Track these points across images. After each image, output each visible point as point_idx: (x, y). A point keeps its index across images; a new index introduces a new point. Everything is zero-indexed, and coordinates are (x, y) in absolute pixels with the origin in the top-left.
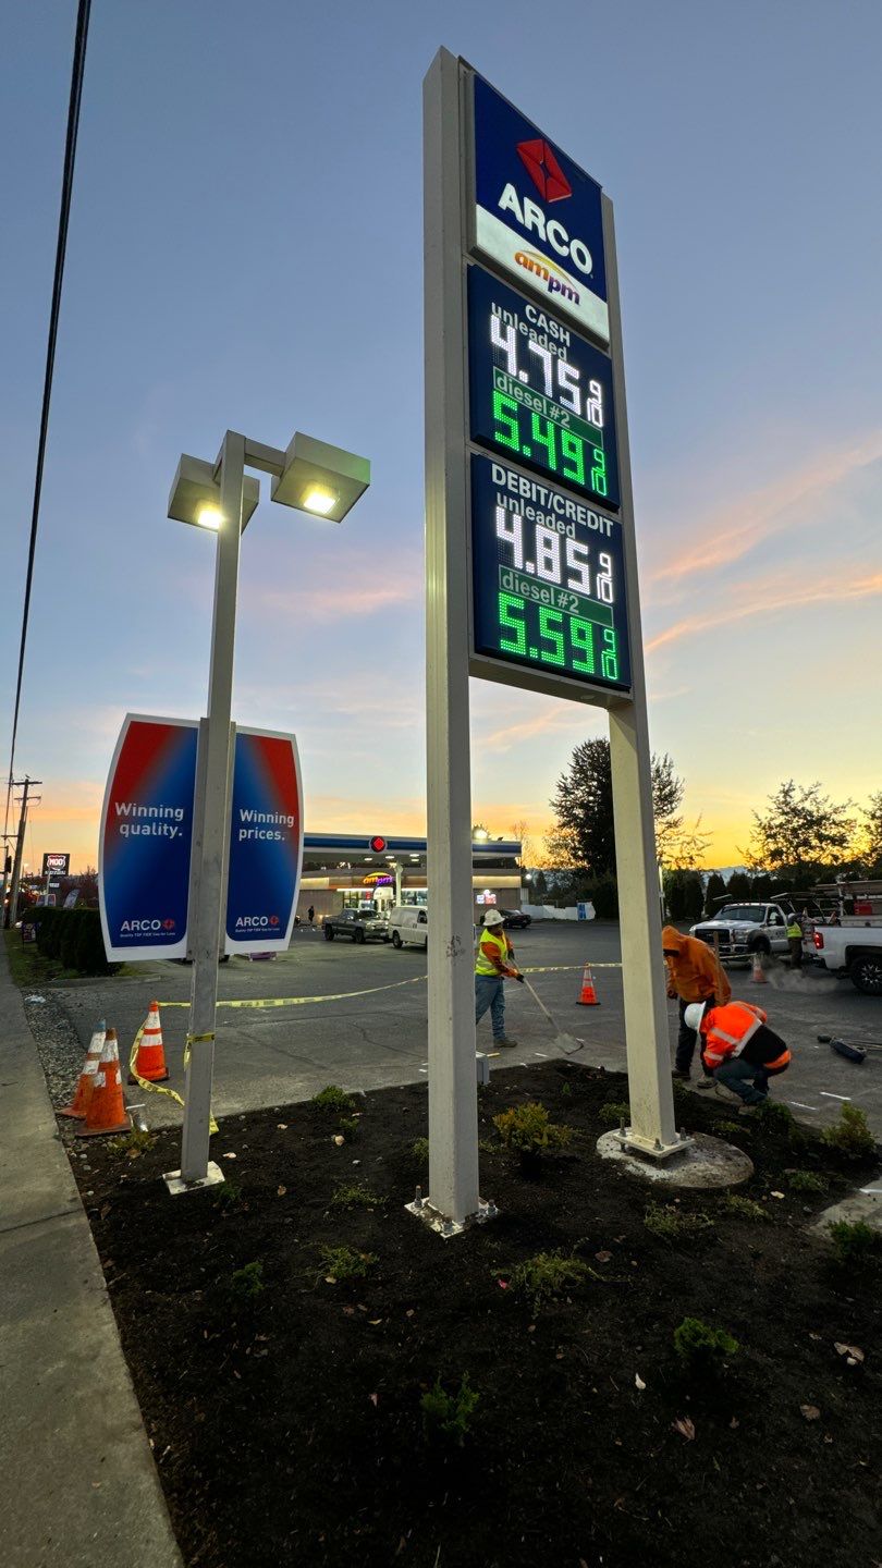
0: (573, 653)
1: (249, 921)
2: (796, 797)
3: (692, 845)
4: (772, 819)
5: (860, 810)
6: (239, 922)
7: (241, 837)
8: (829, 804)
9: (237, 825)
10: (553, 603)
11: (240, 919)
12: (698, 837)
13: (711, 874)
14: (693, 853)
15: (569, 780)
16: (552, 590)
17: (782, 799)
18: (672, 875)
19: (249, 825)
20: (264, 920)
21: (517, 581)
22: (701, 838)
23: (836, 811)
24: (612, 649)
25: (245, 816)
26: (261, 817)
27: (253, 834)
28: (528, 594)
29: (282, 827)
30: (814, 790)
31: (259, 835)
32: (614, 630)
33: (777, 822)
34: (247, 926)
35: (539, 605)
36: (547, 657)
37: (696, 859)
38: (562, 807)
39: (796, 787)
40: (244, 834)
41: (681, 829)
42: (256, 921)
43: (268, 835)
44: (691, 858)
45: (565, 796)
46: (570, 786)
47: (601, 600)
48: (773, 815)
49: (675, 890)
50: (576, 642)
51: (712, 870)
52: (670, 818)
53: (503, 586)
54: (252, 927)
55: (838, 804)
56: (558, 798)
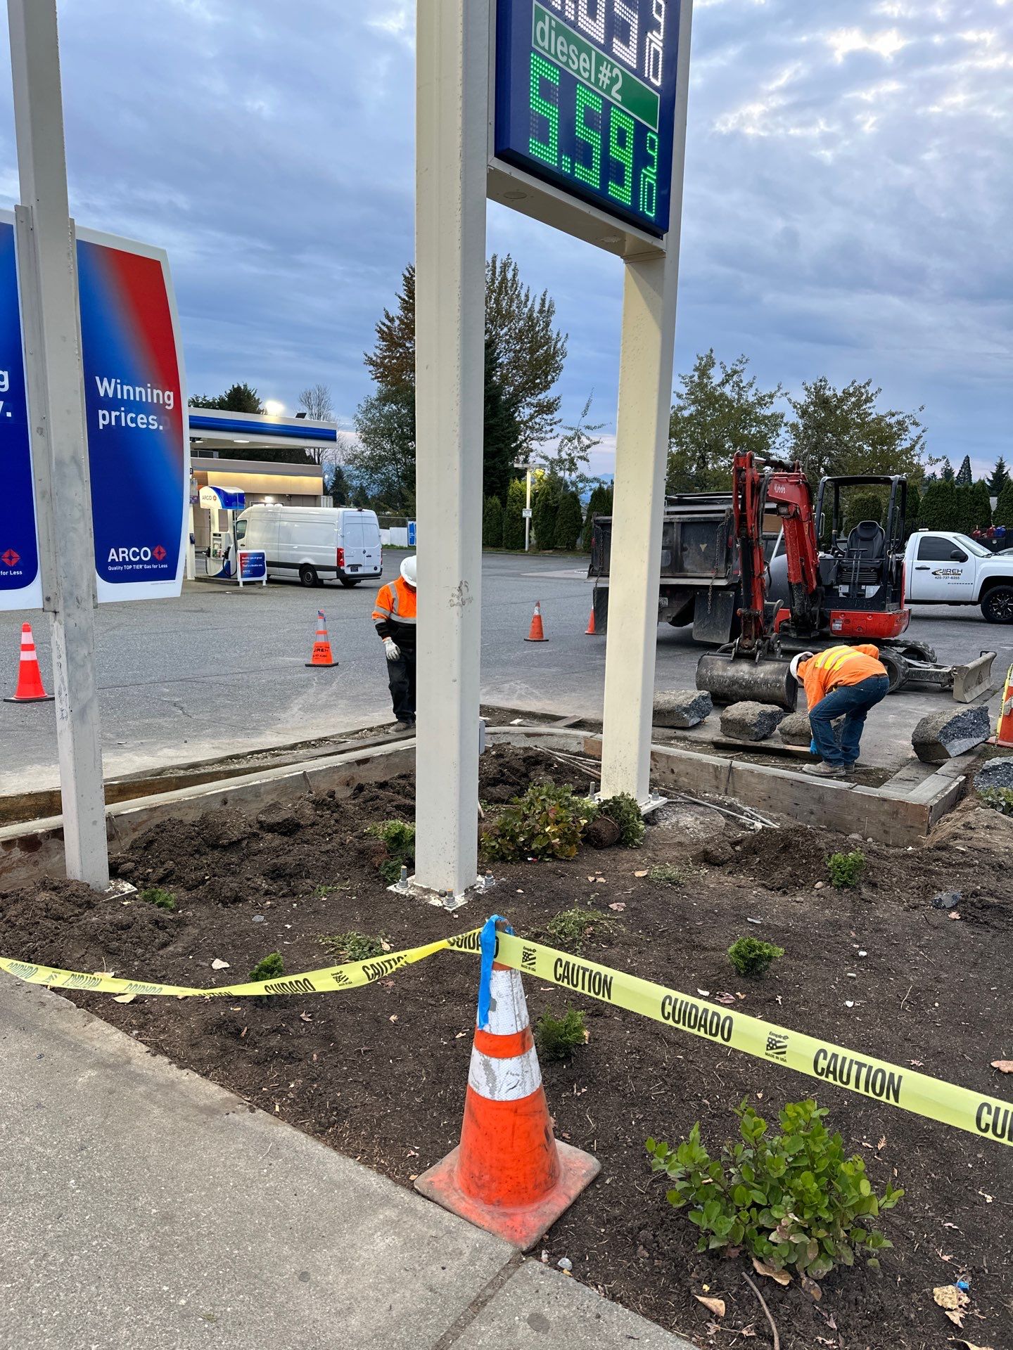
0: (612, 171)
1: (125, 553)
2: (716, 376)
3: (576, 442)
4: (681, 409)
5: (789, 400)
6: (112, 555)
7: (101, 422)
8: (753, 391)
9: (94, 403)
10: (593, 80)
11: (113, 550)
12: (584, 431)
13: (596, 485)
14: (575, 454)
15: (397, 322)
16: (593, 53)
17: (696, 379)
18: (543, 485)
19: (112, 404)
20: (146, 553)
21: (553, 33)
22: (587, 432)
23: (761, 402)
24: (652, 166)
25: (105, 387)
26: (127, 392)
27: (118, 418)
28: (564, 59)
29: (156, 409)
30: (738, 368)
31: (127, 420)
32: (659, 138)
33: (686, 413)
34: (124, 562)
35: (578, 81)
36: (580, 173)
37: (580, 463)
38: (385, 367)
39: (717, 362)
40: (105, 418)
41: (557, 415)
42: (135, 554)
43: (139, 421)
44: (572, 461)
45: (388, 350)
46: (397, 333)
47: (647, 81)
48: (681, 403)
49: (546, 507)
50: (615, 152)
51: (596, 479)
52: (544, 397)
53: (537, 43)
54: (131, 562)
55: (765, 391)
56: (378, 352)
